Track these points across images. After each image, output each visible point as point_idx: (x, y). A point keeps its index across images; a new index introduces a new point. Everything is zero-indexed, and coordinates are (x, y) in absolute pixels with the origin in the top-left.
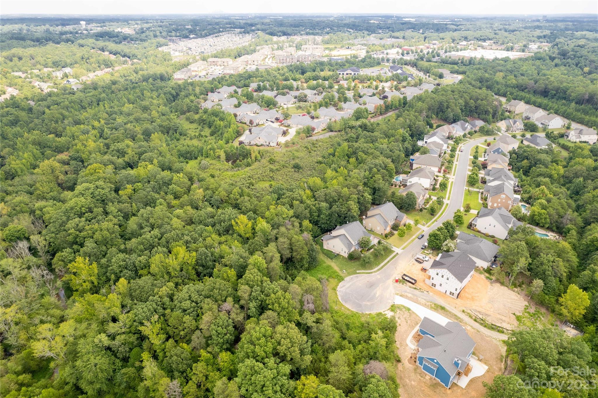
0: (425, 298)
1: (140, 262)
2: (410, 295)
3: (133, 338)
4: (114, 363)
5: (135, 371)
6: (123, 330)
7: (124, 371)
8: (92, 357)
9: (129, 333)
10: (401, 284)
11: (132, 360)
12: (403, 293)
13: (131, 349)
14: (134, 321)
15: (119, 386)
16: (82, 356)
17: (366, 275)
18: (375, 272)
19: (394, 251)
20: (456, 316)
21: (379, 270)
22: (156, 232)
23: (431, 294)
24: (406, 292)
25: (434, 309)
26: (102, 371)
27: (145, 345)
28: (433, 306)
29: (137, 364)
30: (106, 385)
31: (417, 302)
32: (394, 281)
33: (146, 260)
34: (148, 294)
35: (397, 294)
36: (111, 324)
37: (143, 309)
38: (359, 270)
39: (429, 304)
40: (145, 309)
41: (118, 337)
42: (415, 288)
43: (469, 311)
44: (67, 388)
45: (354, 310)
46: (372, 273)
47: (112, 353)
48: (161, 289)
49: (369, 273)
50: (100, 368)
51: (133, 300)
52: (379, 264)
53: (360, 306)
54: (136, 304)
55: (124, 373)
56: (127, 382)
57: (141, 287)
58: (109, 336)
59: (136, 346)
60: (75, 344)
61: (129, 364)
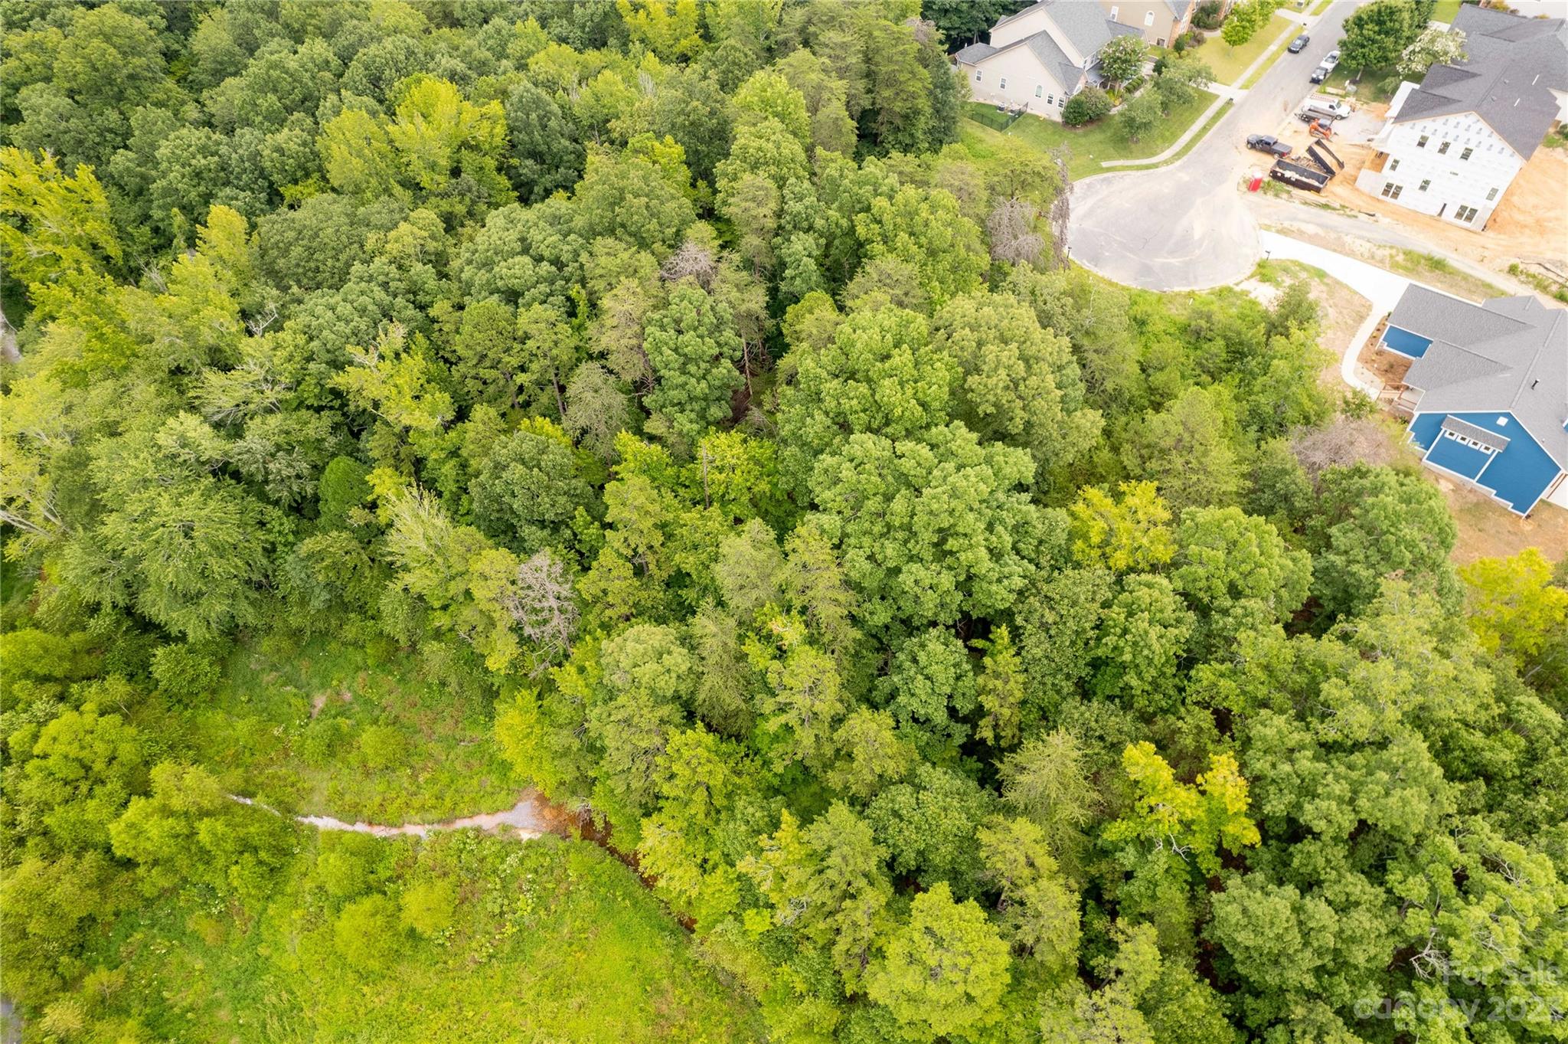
0: (1368, 235)
1: (280, 150)
2: (1311, 229)
3: (318, 426)
4: (262, 524)
5: (354, 544)
6: (271, 395)
7: (308, 545)
8: (165, 500)
9: (297, 408)
10: (1270, 196)
11: (333, 505)
12: (1286, 224)
13: (318, 470)
14: (309, 359)
15: (303, 602)
16: (122, 499)
17: (1139, 173)
18: (1166, 162)
19: (1217, 97)
20: (1489, 286)
21: (1178, 155)
22: (318, 48)
23: (1384, 221)
24: (1295, 219)
25: (1406, 269)
26: (219, 550)
27: (373, 444)
28: (1400, 258)
29: (357, 516)
30: (252, 603)
31: (1340, 248)
32: (1244, 188)
33: (305, 144)
34: (343, 257)
35: (1268, 228)
36: (214, 378)
37: (333, 309)
38: (1109, 158)
39: (1387, 252)
40: (344, 309)
41: (254, 426)
42: (1326, 206)
43: (1534, 269)
44: (99, 625)
45: (1134, 285)
46: (1156, 166)
47: (243, 486)
48: (392, 234)
49: (1147, 167)
50: (206, 538)
51: (286, 289)
52: (1175, 137)
53: (1146, 270)
54: (300, 302)
55: (310, 556)
56: (329, 586)
57: (307, 233)
58: (217, 426)
59: (333, 455)
60: (80, 462)
61: (322, 521)
